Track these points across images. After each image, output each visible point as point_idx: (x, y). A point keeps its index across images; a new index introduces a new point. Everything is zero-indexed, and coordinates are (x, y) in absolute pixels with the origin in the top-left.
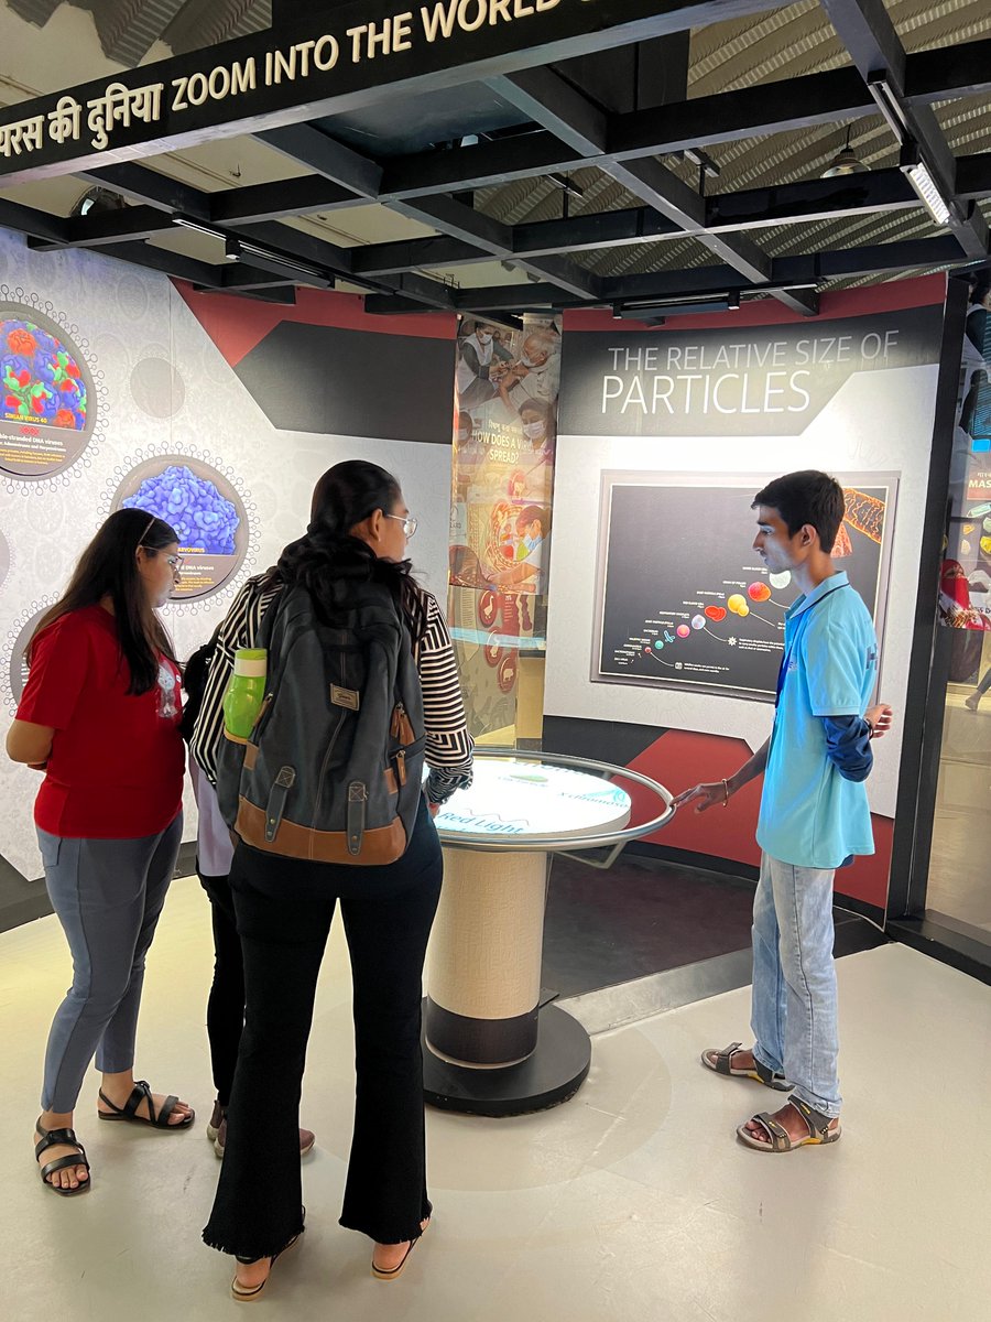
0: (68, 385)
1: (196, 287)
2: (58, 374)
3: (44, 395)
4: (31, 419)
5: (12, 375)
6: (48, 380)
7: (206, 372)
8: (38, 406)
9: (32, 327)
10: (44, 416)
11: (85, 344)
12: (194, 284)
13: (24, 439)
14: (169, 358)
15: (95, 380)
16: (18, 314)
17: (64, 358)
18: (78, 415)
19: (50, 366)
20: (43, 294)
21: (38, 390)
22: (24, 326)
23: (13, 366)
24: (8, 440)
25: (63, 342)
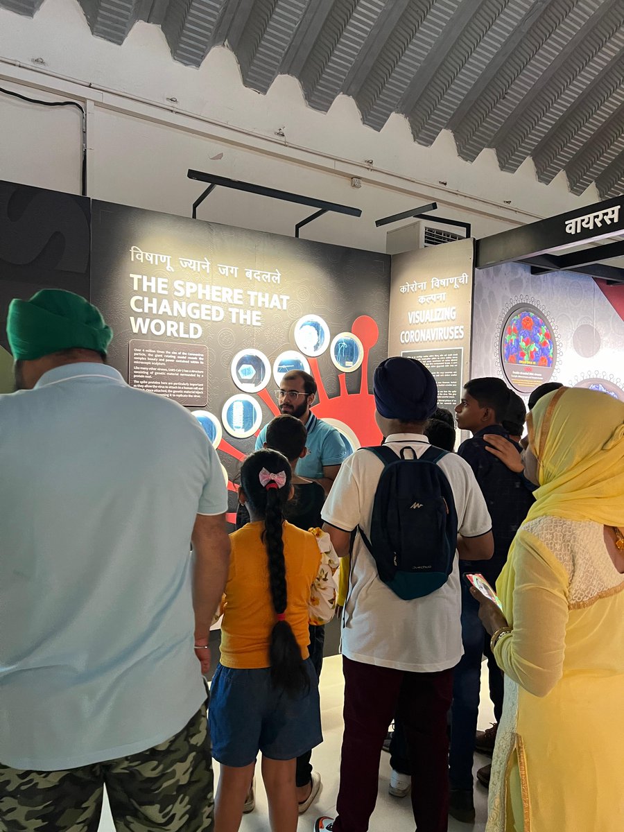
0: (545, 343)
1: (609, 282)
2: (541, 337)
3: (535, 349)
4: (529, 362)
5: (523, 341)
6: (537, 341)
7: (612, 329)
8: (532, 357)
9: (532, 314)
10: (534, 361)
11: (553, 320)
12: (607, 280)
13: (526, 374)
14: (593, 324)
15: (557, 339)
16: (526, 308)
17: (544, 329)
18: (549, 359)
19: (538, 334)
20: (536, 297)
21: (533, 347)
22: (529, 315)
23: (523, 336)
24: (520, 375)
25: (544, 321)
